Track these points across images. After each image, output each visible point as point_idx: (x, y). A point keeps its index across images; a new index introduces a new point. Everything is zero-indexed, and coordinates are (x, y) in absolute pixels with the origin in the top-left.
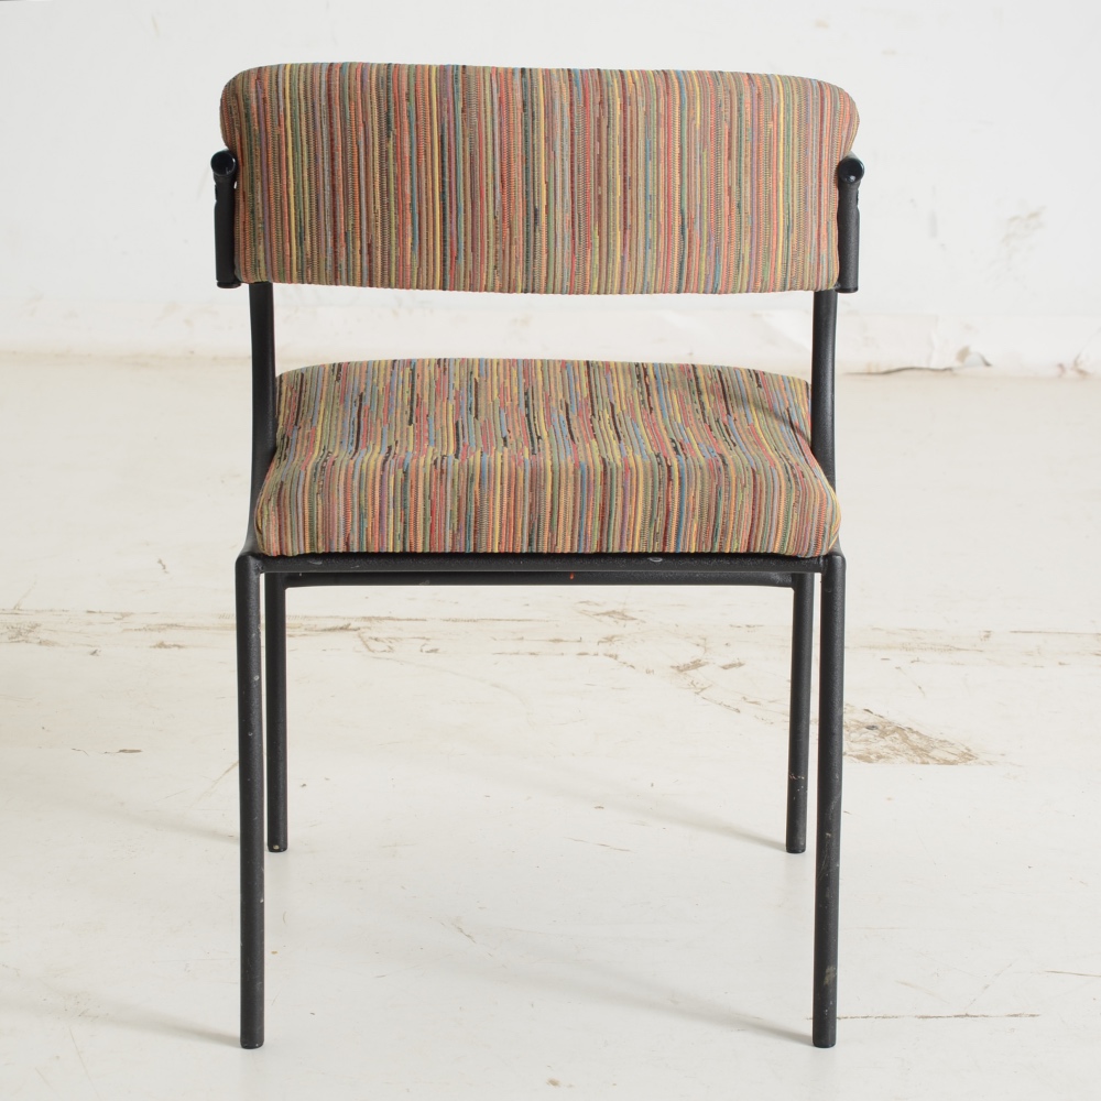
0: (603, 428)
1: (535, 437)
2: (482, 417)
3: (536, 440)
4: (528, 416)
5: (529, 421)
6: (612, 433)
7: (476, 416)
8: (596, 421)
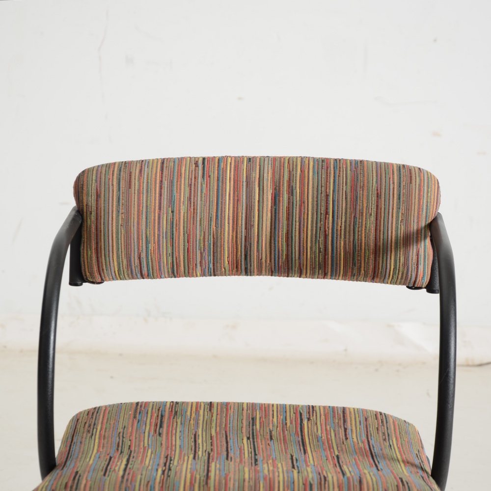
0: (205, 445)
1: (251, 440)
2: (289, 456)
3: (251, 436)
4: (255, 454)
5: (255, 451)
6: (200, 441)
7: (292, 456)
8: (209, 449)
